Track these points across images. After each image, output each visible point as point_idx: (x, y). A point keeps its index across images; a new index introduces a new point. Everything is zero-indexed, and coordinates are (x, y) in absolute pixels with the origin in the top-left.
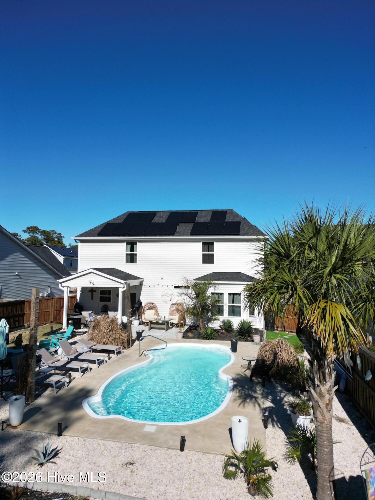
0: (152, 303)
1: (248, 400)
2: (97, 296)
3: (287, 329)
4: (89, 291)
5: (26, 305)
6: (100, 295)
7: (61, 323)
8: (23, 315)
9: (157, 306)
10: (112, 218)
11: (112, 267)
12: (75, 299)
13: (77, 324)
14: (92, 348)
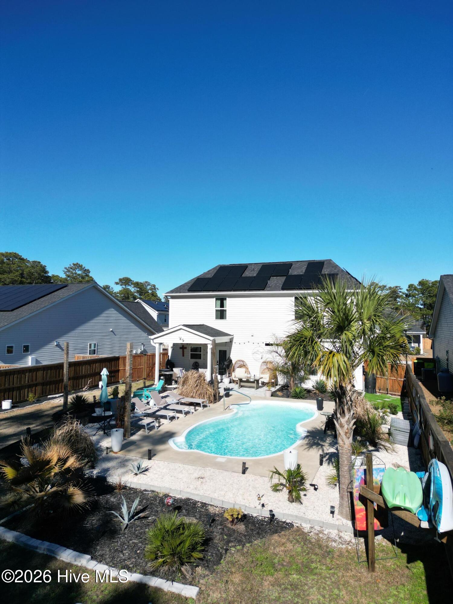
0: (243, 361)
1: (314, 447)
2: (188, 353)
3: (390, 391)
4: (181, 348)
5: (121, 361)
6: (191, 352)
7: (153, 379)
8: (118, 371)
9: (248, 364)
10: (202, 273)
11: (202, 324)
12: (167, 356)
13: (169, 380)
14: (180, 400)
